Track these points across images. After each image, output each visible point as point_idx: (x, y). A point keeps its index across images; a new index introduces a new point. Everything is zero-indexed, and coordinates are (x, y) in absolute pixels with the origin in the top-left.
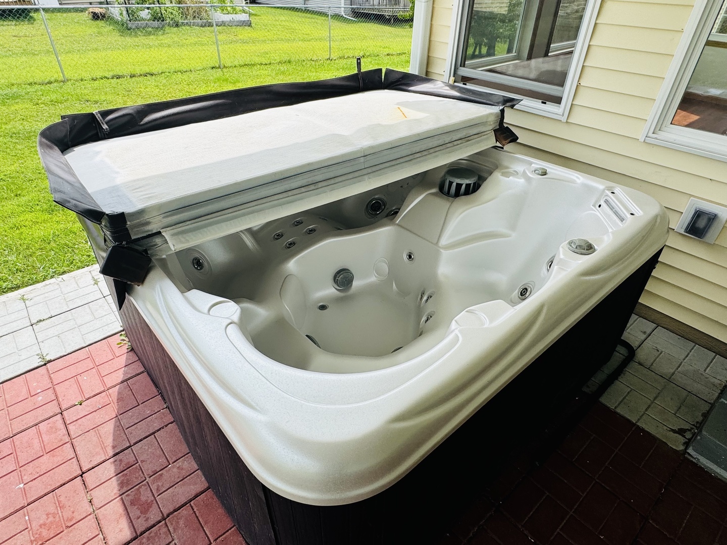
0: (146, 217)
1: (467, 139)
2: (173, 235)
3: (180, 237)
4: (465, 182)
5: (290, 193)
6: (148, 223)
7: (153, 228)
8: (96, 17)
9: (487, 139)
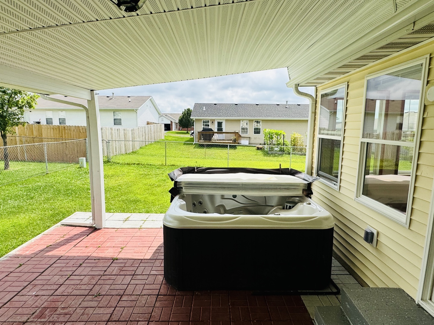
0: (181, 183)
1: (288, 189)
2: (184, 188)
3: (186, 189)
4: (289, 205)
5: (216, 188)
6: (181, 185)
7: (182, 186)
8: (258, 149)
9: (299, 191)
